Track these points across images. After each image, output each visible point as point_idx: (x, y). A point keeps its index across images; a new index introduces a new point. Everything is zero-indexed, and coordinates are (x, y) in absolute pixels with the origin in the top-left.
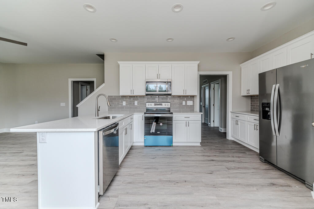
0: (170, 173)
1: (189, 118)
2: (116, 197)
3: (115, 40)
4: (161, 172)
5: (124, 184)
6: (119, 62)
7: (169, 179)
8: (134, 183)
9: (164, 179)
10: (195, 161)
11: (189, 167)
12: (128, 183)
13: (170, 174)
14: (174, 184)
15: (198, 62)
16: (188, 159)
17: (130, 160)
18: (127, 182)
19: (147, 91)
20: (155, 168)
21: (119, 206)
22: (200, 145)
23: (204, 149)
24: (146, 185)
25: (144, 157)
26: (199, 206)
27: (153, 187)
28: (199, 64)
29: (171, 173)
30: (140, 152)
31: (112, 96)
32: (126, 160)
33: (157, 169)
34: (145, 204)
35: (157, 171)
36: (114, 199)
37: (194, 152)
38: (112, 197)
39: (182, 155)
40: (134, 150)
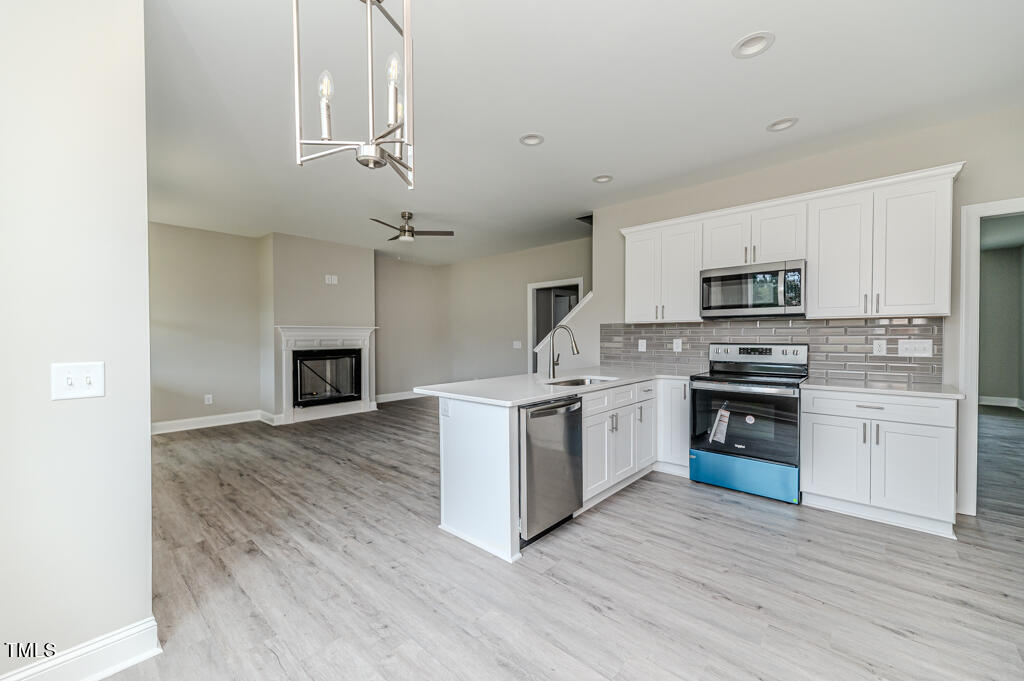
0: (722, 569)
1: (882, 408)
2: (553, 558)
3: (607, 177)
4: (695, 557)
5: (584, 546)
6: (623, 231)
7: (705, 581)
8: (605, 551)
9: (691, 576)
10: (859, 575)
11: (811, 581)
12: (593, 546)
13: (719, 572)
14: (714, 597)
15: (957, 167)
16: (833, 560)
17: (628, 502)
18: (592, 543)
19: (704, 309)
20: (684, 543)
21: (553, 575)
22: (955, 538)
23: (958, 552)
24: (632, 566)
25: (670, 507)
26: (750, 673)
27: (647, 577)
28: (959, 173)
29: (726, 571)
30: (664, 490)
31: (610, 326)
32: (616, 499)
33: (689, 546)
34: (605, 598)
35: (687, 551)
36: (550, 560)
37: (887, 549)
38: (548, 555)
39: (817, 543)
40: (653, 483)
